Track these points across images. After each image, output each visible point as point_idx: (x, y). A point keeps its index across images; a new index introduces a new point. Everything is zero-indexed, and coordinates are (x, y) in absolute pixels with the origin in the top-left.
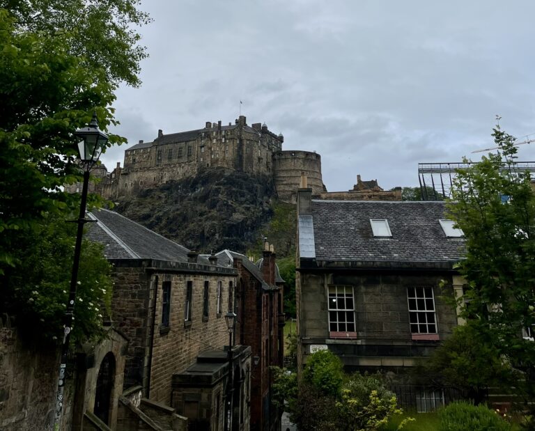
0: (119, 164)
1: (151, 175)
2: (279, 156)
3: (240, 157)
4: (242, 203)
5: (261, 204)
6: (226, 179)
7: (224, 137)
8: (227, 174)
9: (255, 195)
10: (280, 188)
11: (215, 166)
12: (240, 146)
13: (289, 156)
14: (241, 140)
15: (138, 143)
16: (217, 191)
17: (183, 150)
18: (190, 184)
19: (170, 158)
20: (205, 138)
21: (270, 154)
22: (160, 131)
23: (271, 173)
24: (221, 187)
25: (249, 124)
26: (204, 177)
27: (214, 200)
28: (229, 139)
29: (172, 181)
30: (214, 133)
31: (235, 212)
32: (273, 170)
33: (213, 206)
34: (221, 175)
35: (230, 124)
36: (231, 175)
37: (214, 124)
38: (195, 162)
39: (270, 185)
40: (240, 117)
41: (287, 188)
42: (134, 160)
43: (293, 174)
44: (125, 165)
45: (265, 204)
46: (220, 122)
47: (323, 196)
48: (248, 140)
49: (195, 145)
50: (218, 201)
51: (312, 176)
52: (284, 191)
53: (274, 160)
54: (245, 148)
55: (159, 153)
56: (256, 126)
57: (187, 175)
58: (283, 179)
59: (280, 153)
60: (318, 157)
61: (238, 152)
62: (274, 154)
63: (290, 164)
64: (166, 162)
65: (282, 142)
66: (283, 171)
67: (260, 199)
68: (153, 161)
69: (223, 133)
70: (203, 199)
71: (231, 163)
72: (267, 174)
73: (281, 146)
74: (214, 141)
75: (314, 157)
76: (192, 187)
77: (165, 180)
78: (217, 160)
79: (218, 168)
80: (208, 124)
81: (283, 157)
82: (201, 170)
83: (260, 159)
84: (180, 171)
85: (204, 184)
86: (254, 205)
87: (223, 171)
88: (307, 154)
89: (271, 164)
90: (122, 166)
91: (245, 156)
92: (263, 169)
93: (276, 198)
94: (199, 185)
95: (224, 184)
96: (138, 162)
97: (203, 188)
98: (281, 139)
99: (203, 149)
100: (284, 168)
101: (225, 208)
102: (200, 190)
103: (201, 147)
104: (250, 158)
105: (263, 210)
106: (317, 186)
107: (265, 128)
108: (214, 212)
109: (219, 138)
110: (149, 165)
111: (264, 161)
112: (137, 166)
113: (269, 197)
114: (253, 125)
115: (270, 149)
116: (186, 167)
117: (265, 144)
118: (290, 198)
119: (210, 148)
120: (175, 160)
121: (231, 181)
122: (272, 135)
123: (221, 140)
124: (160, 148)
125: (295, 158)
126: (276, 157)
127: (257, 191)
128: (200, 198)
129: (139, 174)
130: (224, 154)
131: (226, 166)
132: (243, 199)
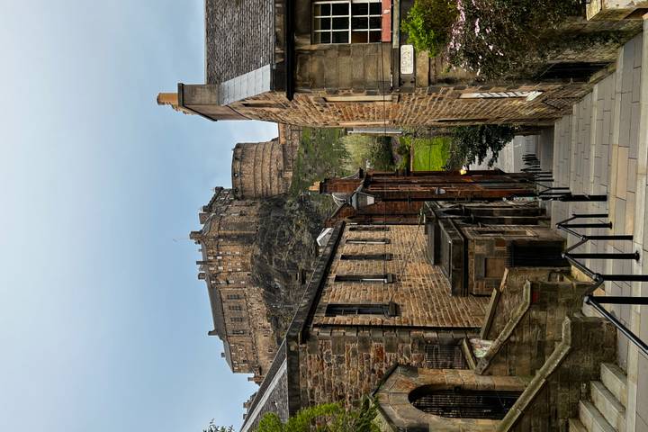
0: (249, 379)
1: (262, 340)
2: (238, 193)
3: (239, 238)
4: (292, 234)
5: (292, 212)
6: (264, 253)
7: (215, 257)
8: (259, 252)
9: (283, 219)
10: (275, 191)
11: (250, 266)
12: (226, 237)
13: (239, 179)
14: (219, 237)
15: (224, 359)
16: (278, 263)
17: (232, 304)
18: (270, 294)
19: (242, 320)
20: (217, 280)
21: (236, 202)
22: (210, 333)
23: (258, 201)
24: (274, 258)
25: (200, 227)
26: (263, 278)
27: (288, 265)
28: (218, 251)
29: (268, 316)
30: (211, 269)
31: (301, 241)
32: (256, 198)
33: (295, 266)
34: (260, 258)
35: (200, 250)
36: (260, 246)
37: (201, 269)
38: (246, 289)
39: (273, 203)
40: (191, 238)
41: (275, 183)
42: (244, 362)
43: (259, 175)
44: (251, 371)
45: (293, 208)
46: (198, 263)
47: (283, 140)
48: (219, 228)
49: (226, 291)
50: (290, 261)
51: (261, 154)
52: (279, 187)
53: (243, 198)
54: (229, 232)
55: (236, 332)
56: (203, 219)
57: (261, 299)
58: (265, 188)
59: (234, 191)
60: (238, 146)
61: (233, 240)
62: (236, 198)
63: (248, 180)
64: (245, 323)
65: (222, 188)
66: (255, 187)
67: (288, 213)
68: (245, 339)
69: (211, 258)
70: (287, 278)
71: (246, 247)
72: (259, 205)
73: (227, 190)
74: (221, 268)
75: (239, 151)
76: (274, 293)
77: (266, 324)
78: (243, 264)
79: (252, 263)
80: (200, 276)
81: (239, 187)
82: (255, 282)
83: (241, 215)
84: (256, 306)
85: (270, 278)
86: (294, 220)
87: (256, 256)
88: (235, 159)
89: (248, 201)
90: (252, 375)
91: (238, 232)
92: (253, 211)
93: (286, 195)
94: (272, 284)
95: (270, 255)
96: (246, 357)
97: (276, 280)
98: (219, 190)
99: (230, 282)
100: (252, 185)
101: (297, 253)
102: (277, 282)
103: (228, 283)
104: (241, 226)
105: (299, 209)
106: (272, 148)
107: (205, 209)
108: (302, 266)
109: (217, 263)
110: (250, 344)
111: (244, 209)
112: (251, 358)
113: (285, 203)
114: (202, 223)
115: (231, 202)
116: (252, 300)
117: (224, 208)
118: (285, 179)
119: (230, 272)
120: (244, 314)
121: (268, 248)
122: (214, 200)
123: (219, 261)
124: (230, 332)
125: (241, 173)
126: (239, 195)
127: (278, 217)
128: (286, 282)
129: (260, 355)
130: (235, 257)
131: (250, 254)
132: (287, 233)
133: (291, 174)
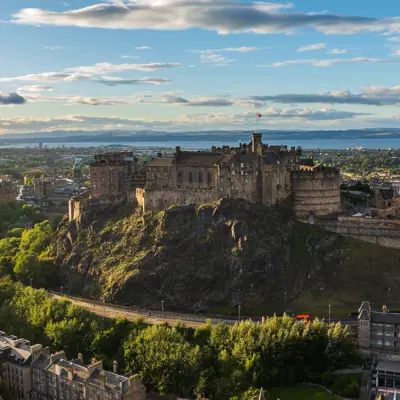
1: (174, 196)
3: (259, 188)
7: (243, 169)
8: (247, 208)
10: (298, 207)
11: (235, 197)
13: (308, 177)
17: (204, 175)
20: (224, 168)
21: (288, 174)
23: (289, 193)
28: (248, 172)
29: (194, 204)
30: (233, 164)
32: (291, 190)
34: (242, 208)
38: (216, 191)
42: (156, 177)
49: (214, 173)
53: (292, 180)
54: (264, 180)
55: (180, 174)
57: (209, 202)
58: (300, 199)
61: (258, 184)
63: (308, 185)
64: (187, 184)
66: (301, 191)
68: (174, 181)
69: (242, 166)
71: (250, 196)
72: (286, 196)
74: (233, 173)
76: (214, 216)
77: (188, 203)
78: (237, 191)
79: (238, 200)
81: (302, 177)
83: (278, 186)
89: (290, 185)
91: (264, 188)
92: (282, 194)
93: (295, 218)
96: (160, 179)
97: (225, 219)
99: (222, 179)
100: (303, 188)
106: (335, 203)
109: (238, 170)
110: (170, 184)
111: (283, 186)
115: (289, 170)
116: (207, 194)
117: (284, 169)
119: (230, 179)
120: (196, 185)
123: (240, 172)
124: (180, 169)
125: (313, 179)
126: (295, 176)
129: (162, 192)
130: (243, 186)
131: (245, 198)
133: (312, 223)
